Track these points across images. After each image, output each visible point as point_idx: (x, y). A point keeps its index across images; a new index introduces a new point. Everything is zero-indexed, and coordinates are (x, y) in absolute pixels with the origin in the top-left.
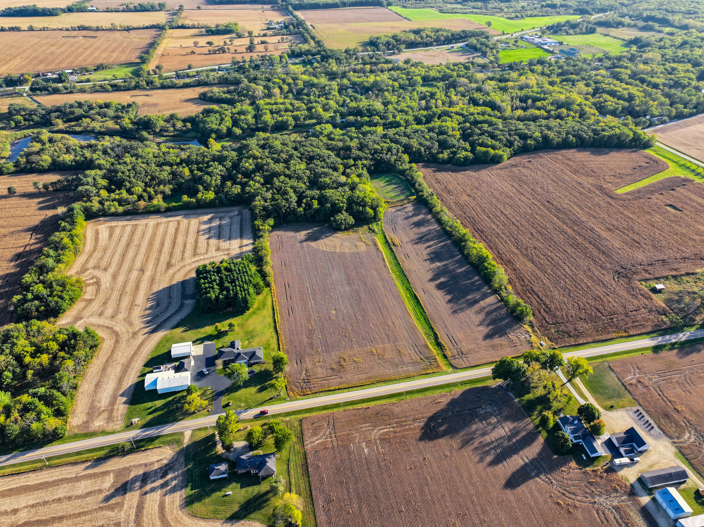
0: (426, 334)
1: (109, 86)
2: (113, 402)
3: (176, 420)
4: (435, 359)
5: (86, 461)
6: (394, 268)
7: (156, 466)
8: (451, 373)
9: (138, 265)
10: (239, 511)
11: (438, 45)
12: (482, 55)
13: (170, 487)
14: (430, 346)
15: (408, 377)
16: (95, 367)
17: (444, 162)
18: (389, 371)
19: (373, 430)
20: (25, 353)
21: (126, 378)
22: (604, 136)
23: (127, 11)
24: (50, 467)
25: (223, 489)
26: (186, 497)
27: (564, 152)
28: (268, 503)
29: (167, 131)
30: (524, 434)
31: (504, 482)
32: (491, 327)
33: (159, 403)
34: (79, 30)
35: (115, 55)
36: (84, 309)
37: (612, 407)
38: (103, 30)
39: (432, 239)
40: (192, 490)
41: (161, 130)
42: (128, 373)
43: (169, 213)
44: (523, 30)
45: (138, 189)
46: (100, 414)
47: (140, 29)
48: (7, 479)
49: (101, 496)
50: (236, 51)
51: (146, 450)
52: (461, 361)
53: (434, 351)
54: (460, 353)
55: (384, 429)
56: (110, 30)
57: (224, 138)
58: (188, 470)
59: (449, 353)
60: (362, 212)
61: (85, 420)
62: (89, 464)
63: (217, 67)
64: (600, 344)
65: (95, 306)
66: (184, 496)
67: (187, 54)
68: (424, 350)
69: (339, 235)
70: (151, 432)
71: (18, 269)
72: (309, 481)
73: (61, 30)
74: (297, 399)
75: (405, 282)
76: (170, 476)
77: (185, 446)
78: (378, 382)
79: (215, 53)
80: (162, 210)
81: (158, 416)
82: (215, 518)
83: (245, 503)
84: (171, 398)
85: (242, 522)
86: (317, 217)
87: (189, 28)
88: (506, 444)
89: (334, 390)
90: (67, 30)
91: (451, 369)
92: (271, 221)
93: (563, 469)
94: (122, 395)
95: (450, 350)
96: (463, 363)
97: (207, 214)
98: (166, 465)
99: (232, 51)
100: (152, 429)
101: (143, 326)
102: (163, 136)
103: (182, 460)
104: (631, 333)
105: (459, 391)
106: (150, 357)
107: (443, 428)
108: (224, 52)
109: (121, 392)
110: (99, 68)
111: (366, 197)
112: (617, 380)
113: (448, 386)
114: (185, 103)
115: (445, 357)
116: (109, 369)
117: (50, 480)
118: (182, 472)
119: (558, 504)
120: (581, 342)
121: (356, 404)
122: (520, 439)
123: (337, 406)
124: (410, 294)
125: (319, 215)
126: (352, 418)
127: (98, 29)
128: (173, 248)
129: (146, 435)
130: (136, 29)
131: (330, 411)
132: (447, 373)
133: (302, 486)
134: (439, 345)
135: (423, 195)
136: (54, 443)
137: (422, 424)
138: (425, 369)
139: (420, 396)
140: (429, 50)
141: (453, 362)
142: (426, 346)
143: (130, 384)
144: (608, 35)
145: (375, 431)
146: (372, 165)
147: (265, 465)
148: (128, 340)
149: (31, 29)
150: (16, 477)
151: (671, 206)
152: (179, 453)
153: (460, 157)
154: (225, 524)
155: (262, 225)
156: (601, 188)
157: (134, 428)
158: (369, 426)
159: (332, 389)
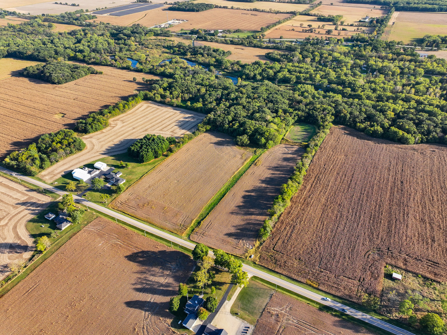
0: (201, 215)
1: (229, 41)
2: (59, 173)
5: (28, 188)
7: (40, 203)
9: (136, 125)
13: (34, 212)
14: (194, 222)
15: (162, 229)
17: (358, 129)
18: (157, 220)
19: (115, 239)
20: (56, 141)
23: (289, 3)
24: (20, 184)
26: (33, 219)
29: (228, 70)
30: (171, 289)
31: (128, 300)
32: (239, 231)
34: (254, 11)
35: (253, 25)
36: (97, 135)
37: (237, 314)
38: (265, 12)
39: (281, 171)
40: (37, 217)
41: (225, 68)
43: (177, 108)
45: (176, 93)
46: (51, 175)
47: (284, 13)
48: (8, 181)
49: (17, 202)
50: (319, 32)
52: (196, 237)
54: (202, 233)
55: (119, 242)
56: (268, 12)
57: (250, 80)
58: (45, 210)
60: (258, 139)
61: (46, 174)
62: (28, 189)
63: (295, 40)
64: (289, 280)
65: (101, 135)
67: (290, 30)
68: (189, 221)
70: (54, 190)
72: (67, 241)
73: (245, 10)
74: (109, 208)
76: (39, 208)
77: (55, 201)
78: (147, 222)
79: (306, 32)
82: (29, 232)
87: (311, 15)
88: (156, 287)
89: (126, 214)
90: (248, 10)
91: (186, 237)
92: (208, 127)
93: (161, 318)
96: (196, 239)
97: (191, 114)
99: (317, 32)
100: (56, 189)
101: (104, 150)
102: (224, 71)
103: (48, 205)
104: (320, 288)
105: (173, 248)
106: (90, 163)
107: (141, 259)
108: (311, 32)
110: (237, 31)
111: (267, 131)
112: (265, 304)
114: (255, 57)
116: (74, 161)
117: (15, 188)
118: (43, 210)
119: (135, 329)
120: (276, 270)
121: (125, 224)
122: (166, 290)
124: (225, 192)
126: (115, 229)
127: (263, 11)
129: (52, 190)
130: (282, 13)
134: (199, 223)
136: (30, 177)
137: (136, 251)
141: (192, 235)
147: (62, 224)
148: (93, 153)
149: (232, 8)
150: (10, 181)
152: (51, 202)
153: (371, 130)
155: (202, 127)
157: (52, 186)
158: (116, 237)
159: (126, 212)
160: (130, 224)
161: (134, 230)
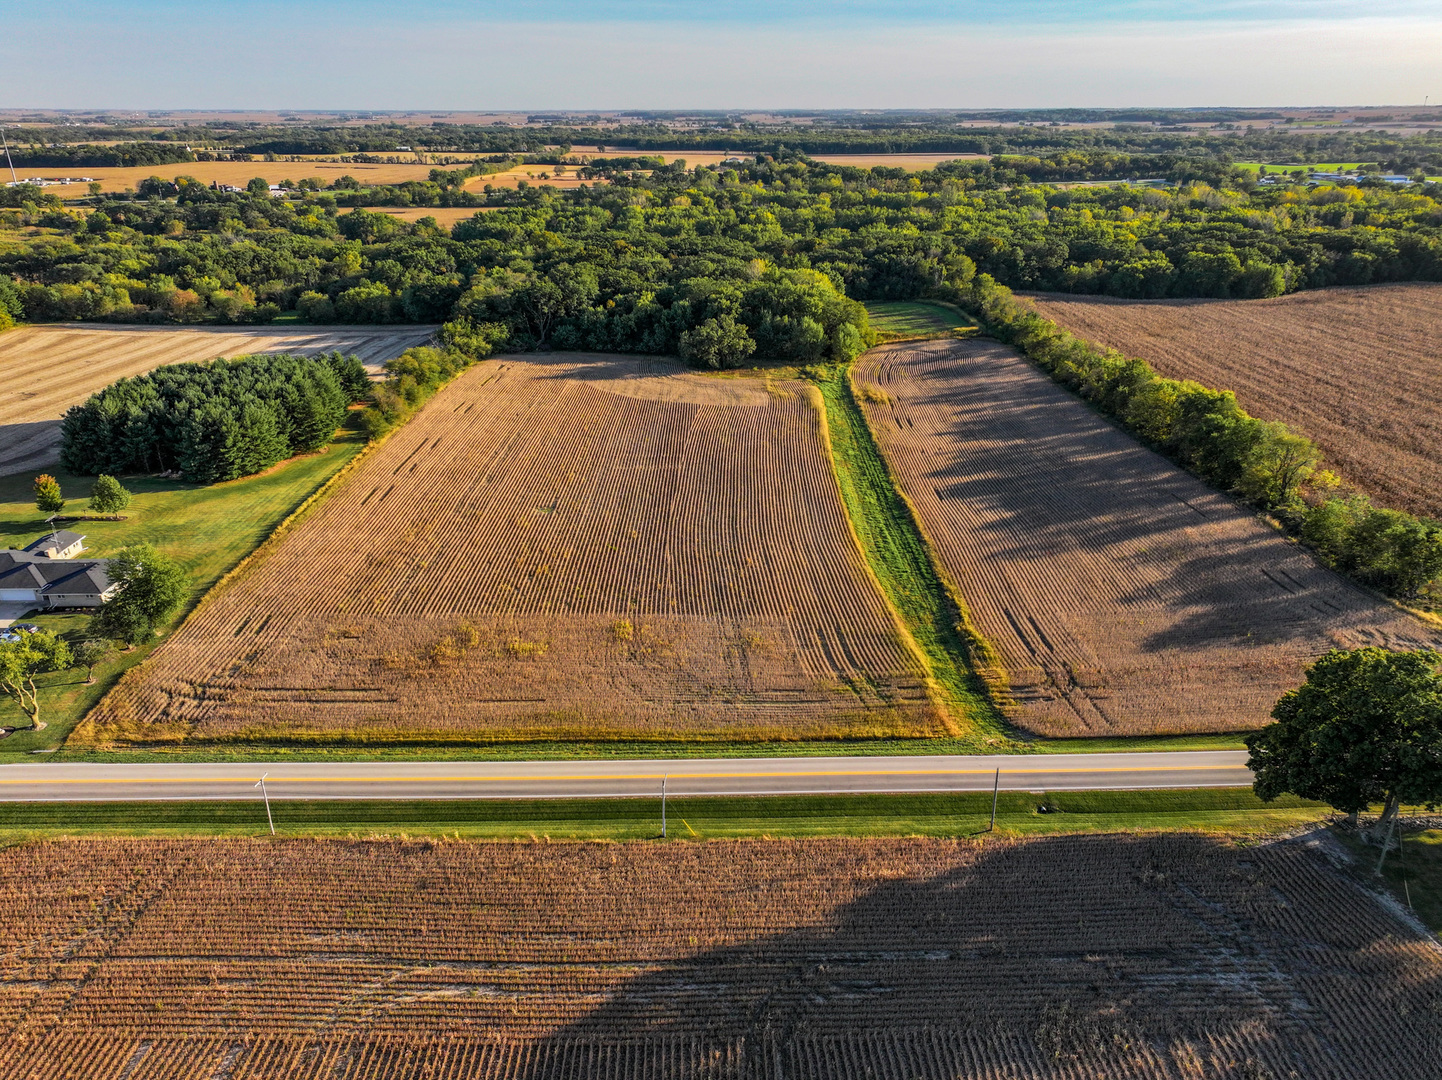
0: (903, 603)
1: (334, 200)
4: (922, 687)
6: (848, 442)
8: (994, 749)
14: (910, 643)
17: (1082, 288)
18: (651, 706)
34: (357, 162)
47: (469, 162)
52: (1059, 711)
53: (926, 661)
54: (1062, 680)
56: (413, 163)
59: (998, 675)
60: (787, 330)
68: (875, 652)
69: (697, 377)
73: (323, 161)
74: (91, 755)
75: (871, 472)
86: (646, 336)
89: (312, 743)
90: (334, 161)
91: (995, 737)
92: (497, 332)
95: (1010, 662)
96: (1074, 718)
110: (339, 185)
111: (810, 294)
113: (959, 804)
115: (976, 686)
121: (375, 820)
123: (249, 813)
124: (882, 496)
125: (652, 333)
130: (462, 163)
131: (174, 834)
132: (966, 747)
134: (956, 641)
138: (849, 721)
139: (769, 832)
141: (1013, 709)
142: (892, 641)
145: (367, 989)
146: (864, 274)
153: (1136, 270)
158: (354, 951)
159: (304, 734)
160: (417, 805)
161: (501, 830)
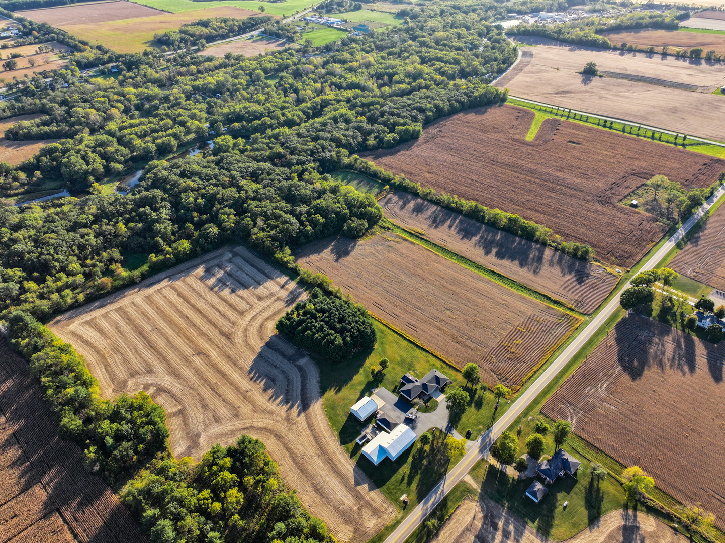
0: (536, 298)
2: (358, 497)
3: (441, 476)
4: (567, 315)
6: (446, 254)
7: (478, 524)
8: (591, 320)
9: (188, 351)
10: (589, 512)
11: (234, 36)
12: (287, 40)
13: (513, 533)
14: (552, 306)
16: (291, 474)
17: (374, 148)
19: (597, 390)
20: (206, 502)
21: (339, 466)
22: (476, 97)
25: (557, 504)
26: (538, 530)
27: (455, 116)
28: (601, 491)
29: (11, 188)
30: (682, 340)
32: (573, 273)
33: (405, 469)
36: (186, 424)
39: (445, 219)
40: (534, 522)
42: (334, 460)
44: (298, 12)
45: (75, 266)
46: (360, 515)
51: (450, 516)
52: (586, 308)
53: (559, 309)
54: (577, 302)
55: (602, 385)
57: (102, 179)
58: (508, 508)
59: (570, 306)
61: (352, 529)
65: (196, 416)
66: (535, 531)
68: (551, 311)
69: (361, 242)
70: (434, 499)
71: (22, 422)
72: (607, 455)
75: (470, 263)
76: (501, 524)
77: (479, 490)
78: (554, 352)
80: (138, 280)
81: (420, 480)
82: (581, 531)
83: (586, 502)
84: (410, 459)
85: (602, 519)
88: (682, 353)
91: (587, 318)
92: (287, 251)
94: (358, 483)
95: (568, 303)
96: (589, 309)
98: (485, 517)
100: (431, 496)
101: (285, 408)
103: (493, 503)
104: (656, 241)
106: (337, 433)
107: (636, 363)
109: (353, 482)
112: (684, 277)
115: (571, 309)
116: (309, 468)
118: (507, 513)
122: (685, 344)
124: (486, 271)
126: (573, 390)
128: (204, 316)
129: (433, 504)
133: (606, 461)
134: (556, 302)
135: (395, 183)
137: (620, 368)
138: (571, 326)
140: (230, 42)
141: (581, 311)
142: (549, 308)
143: (352, 470)
144: (374, 10)
145: (600, 390)
147: (568, 462)
148: (289, 430)
151: (570, 142)
152: (482, 498)
153: (390, 140)
154: (593, 531)
155: (284, 257)
156: (514, 140)
157: (413, 506)
